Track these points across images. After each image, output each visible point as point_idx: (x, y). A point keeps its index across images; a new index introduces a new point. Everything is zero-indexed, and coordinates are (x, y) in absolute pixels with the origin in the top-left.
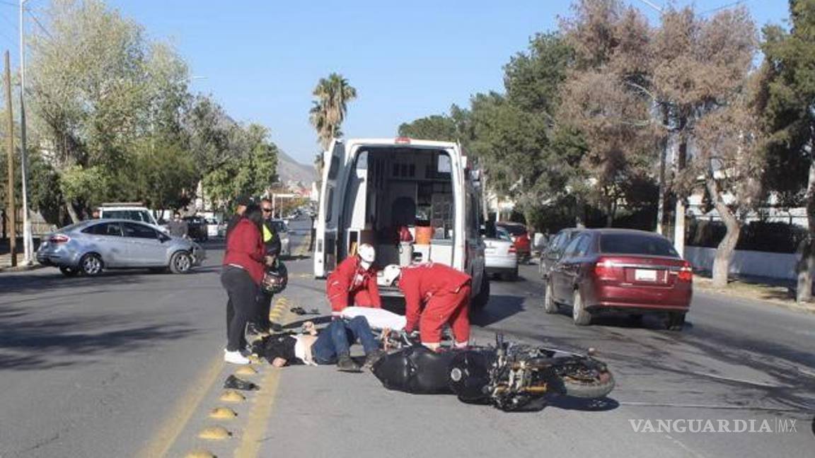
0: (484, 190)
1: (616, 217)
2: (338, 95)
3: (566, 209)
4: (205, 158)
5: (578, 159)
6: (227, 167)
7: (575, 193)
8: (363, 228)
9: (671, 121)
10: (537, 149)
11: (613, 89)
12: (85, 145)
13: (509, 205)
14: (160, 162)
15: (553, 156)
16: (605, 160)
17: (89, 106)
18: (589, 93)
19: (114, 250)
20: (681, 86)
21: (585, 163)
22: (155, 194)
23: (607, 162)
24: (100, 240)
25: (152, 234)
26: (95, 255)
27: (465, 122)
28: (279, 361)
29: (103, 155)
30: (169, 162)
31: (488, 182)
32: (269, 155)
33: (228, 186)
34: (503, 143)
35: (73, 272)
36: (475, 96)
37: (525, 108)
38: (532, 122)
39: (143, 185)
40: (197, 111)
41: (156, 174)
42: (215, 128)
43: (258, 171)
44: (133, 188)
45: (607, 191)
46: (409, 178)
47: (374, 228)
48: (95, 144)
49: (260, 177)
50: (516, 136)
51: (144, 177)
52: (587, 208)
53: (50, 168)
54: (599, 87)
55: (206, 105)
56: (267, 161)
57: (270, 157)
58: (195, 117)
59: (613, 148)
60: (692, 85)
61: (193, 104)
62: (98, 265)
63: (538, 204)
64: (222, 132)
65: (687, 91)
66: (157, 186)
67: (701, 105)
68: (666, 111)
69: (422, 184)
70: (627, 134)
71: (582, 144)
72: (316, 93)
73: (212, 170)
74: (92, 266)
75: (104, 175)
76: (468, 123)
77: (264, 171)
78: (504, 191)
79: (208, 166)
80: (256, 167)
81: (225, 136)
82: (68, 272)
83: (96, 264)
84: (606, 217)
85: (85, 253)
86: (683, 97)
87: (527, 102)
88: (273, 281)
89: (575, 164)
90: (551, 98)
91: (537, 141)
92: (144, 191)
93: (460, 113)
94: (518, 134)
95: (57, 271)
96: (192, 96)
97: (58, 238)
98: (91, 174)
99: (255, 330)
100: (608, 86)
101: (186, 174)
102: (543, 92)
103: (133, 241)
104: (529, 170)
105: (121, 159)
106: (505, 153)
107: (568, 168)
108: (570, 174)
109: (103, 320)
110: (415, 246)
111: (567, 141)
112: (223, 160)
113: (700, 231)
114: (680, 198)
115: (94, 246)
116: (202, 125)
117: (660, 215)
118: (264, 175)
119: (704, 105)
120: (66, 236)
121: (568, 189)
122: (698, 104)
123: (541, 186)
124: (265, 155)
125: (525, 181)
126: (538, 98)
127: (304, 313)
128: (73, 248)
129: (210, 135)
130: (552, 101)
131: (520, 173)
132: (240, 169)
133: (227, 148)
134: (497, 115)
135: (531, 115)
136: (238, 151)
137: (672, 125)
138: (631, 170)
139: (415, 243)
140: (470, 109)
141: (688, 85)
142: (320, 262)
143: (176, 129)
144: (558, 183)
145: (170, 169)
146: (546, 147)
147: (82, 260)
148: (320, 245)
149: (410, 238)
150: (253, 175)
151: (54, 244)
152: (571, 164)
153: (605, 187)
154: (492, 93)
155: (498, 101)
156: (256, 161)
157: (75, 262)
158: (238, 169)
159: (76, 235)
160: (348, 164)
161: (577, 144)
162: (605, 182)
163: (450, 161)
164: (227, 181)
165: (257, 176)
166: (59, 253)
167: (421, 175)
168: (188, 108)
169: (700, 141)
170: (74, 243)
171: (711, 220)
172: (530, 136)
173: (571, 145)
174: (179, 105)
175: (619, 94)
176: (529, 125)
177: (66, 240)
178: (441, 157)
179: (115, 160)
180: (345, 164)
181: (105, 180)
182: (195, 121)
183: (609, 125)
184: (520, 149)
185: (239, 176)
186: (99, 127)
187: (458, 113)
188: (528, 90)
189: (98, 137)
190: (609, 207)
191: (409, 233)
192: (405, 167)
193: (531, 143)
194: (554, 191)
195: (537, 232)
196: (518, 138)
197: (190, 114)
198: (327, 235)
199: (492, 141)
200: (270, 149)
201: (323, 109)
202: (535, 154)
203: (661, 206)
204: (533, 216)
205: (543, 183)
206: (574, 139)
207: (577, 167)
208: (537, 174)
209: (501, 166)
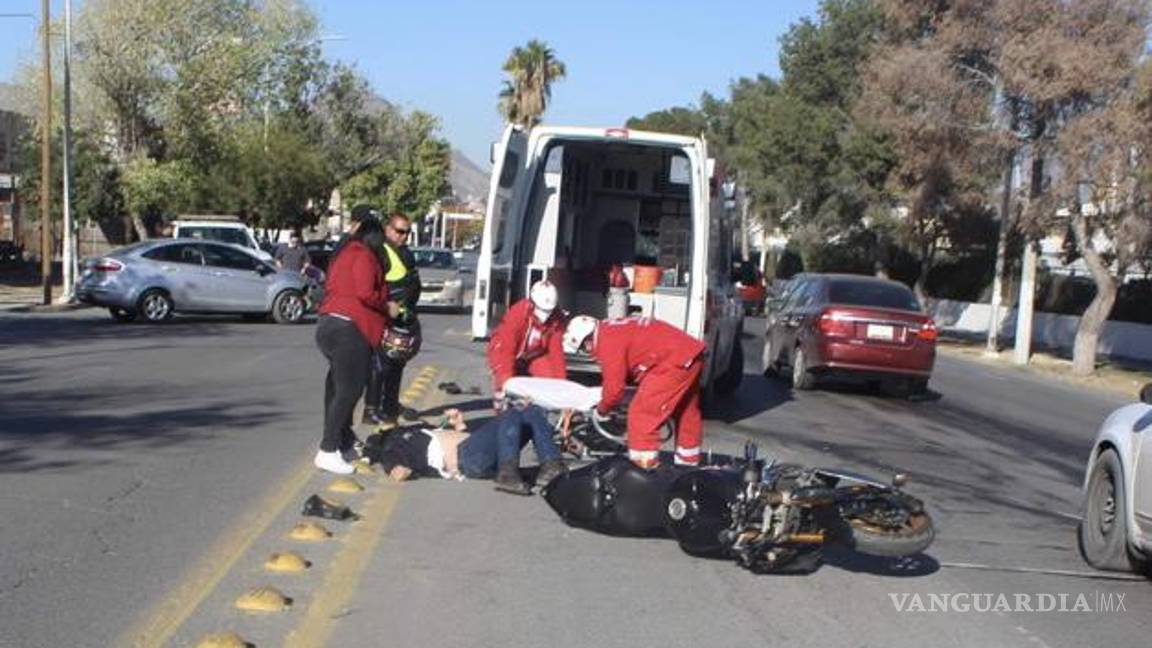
0: (744, 218)
1: (933, 265)
2: (538, 72)
3: (861, 249)
4: (343, 156)
5: (882, 178)
6: (376, 171)
7: (876, 227)
8: (551, 265)
9: (1023, 126)
10: (823, 160)
11: (939, 72)
12: (161, 129)
13: (780, 241)
14: (275, 159)
15: (847, 172)
16: (921, 180)
17: (170, 72)
18: (904, 78)
19: (191, 286)
20: (1040, 72)
21: (893, 185)
22: (267, 206)
23: (924, 184)
24: (169, 270)
25: (248, 263)
26: (162, 292)
27: (721, 118)
28: (400, 472)
29: (188, 145)
30: (289, 159)
31: (751, 207)
32: (438, 156)
33: (377, 197)
34: (774, 150)
35: (128, 316)
36: (737, 80)
37: (807, 100)
38: (817, 119)
39: (249, 193)
40: (334, 88)
41: (268, 177)
42: (359, 114)
43: (421, 178)
44: (234, 196)
45: (923, 226)
46: (625, 190)
47: (570, 265)
48: (177, 128)
49: (424, 188)
50: (794, 140)
51: (251, 179)
52: (893, 250)
53: (106, 161)
54: (918, 71)
55: (347, 79)
56: (435, 164)
57: (440, 160)
58: (331, 96)
59: (934, 164)
60: (1056, 72)
61: (328, 77)
62: (165, 307)
63: (822, 242)
64: (370, 119)
65: (1048, 82)
66: (269, 194)
67: (1068, 103)
68: (1016, 111)
69: (646, 202)
70: (956, 142)
71: (888, 156)
72: (508, 68)
73: (353, 174)
74: (157, 309)
75: (188, 174)
76: (725, 120)
77: (431, 179)
78: (773, 220)
79: (348, 169)
80: (418, 173)
81: (373, 126)
82: (123, 316)
83: (162, 305)
84: (919, 264)
85: (146, 287)
86: (1042, 89)
87: (812, 91)
88: (398, 341)
89: (877, 185)
90: (848, 85)
91: (824, 148)
92: (251, 200)
93: (714, 106)
94: (797, 137)
95: (104, 313)
96: (328, 67)
97: (108, 264)
98: (169, 172)
99: (375, 418)
100: (933, 70)
101: (313, 179)
102: (835, 78)
103: (219, 274)
104: (810, 191)
105: (215, 152)
106: (776, 165)
107: (867, 190)
108: (870, 199)
109: (146, 392)
110: (632, 295)
111: (868, 151)
112: (369, 161)
113: (1055, 292)
114: (1032, 239)
115: (159, 277)
116: (340, 108)
117: (1000, 265)
118: (431, 185)
119: (1072, 105)
120: (120, 263)
121: (866, 221)
122: (1064, 102)
123: (828, 215)
124: (432, 155)
125: (803, 208)
126: (827, 86)
127: (458, 392)
128: (129, 280)
129: (353, 122)
130: (848, 91)
131: (798, 195)
132: (395, 174)
133: (375, 143)
134: (768, 107)
135: (816, 111)
136: (391, 149)
137: (1024, 132)
138: (960, 196)
139: (632, 291)
140: (728, 99)
141: (1050, 72)
142: (482, 314)
143: (302, 112)
144: (852, 212)
145: (290, 169)
146: (836, 158)
147: (142, 298)
148: (483, 289)
149: (624, 283)
150: (414, 184)
151: (101, 273)
152: (872, 184)
153: (920, 221)
154: (762, 78)
155: (770, 88)
156: (419, 163)
157: (132, 300)
158: (392, 176)
159: (133, 261)
160: (532, 165)
161: (881, 155)
162: (920, 212)
163: (689, 166)
164: (376, 191)
165: (419, 187)
166: (107, 286)
167: (645, 188)
168: (322, 82)
169: (1065, 158)
170: (130, 272)
171: (1073, 274)
172: (814, 142)
173: (872, 156)
174: (308, 78)
175: (947, 81)
176: (813, 125)
177: (120, 267)
178: (676, 161)
179: (206, 152)
180: (528, 165)
181: (189, 182)
182: (331, 103)
183: (931, 127)
184: (799, 159)
185: (394, 186)
186: (183, 104)
187: (711, 105)
188: (815, 74)
189: (182, 118)
190: (925, 249)
191: (624, 275)
192: (621, 172)
193: (814, 152)
194: (845, 223)
196: (796, 144)
197: (324, 90)
198: (494, 273)
199: (759, 147)
200: (440, 147)
201: (516, 92)
202: (821, 168)
203: (1001, 251)
204: (813, 258)
205: (830, 210)
206: (879, 148)
207: (880, 190)
208: (822, 197)
209: (770, 183)
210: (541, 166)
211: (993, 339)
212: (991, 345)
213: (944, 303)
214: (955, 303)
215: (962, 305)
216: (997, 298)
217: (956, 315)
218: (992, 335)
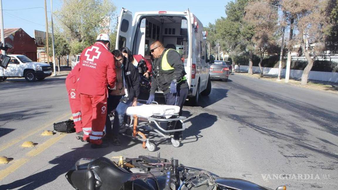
0: (219, 51)
1: (263, 59)
3: (246, 56)
5: (251, 38)
7: (249, 50)
10: (236, 35)
11: (266, 8)
13: (227, 56)
15: (242, 37)
16: (260, 38)
18: (257, 9)
20: (294, 5)
21: (253, 40)
23: (261, 39)
27: (213, 28)
29: (87, 38)
34: (225, 33)
36: (217, 20)
37: (232, 21)
45: (261, 49)
46: (172, 35)
50: (229, 30)
52: (253, 56)
54: (260, 8)
59: (263, 34)
60: (298, 5)
63: (236, 55)
65: (296, 8)
68: (286, 17)
69: (179, 38)
71: (252, 33)
78: (226, 50)
84: (260, 59)
86: (294, 10)
87: (233, 18)
91: (236, 32)
100: (264, 7)
102: (239, 15)
104: (233, 44)
106: (225, 36)
107: (247, 41)
108: (248, 44)
111: (247, 32)
113: (293, 64)
114: (289, 51)
117: (281, 58)
119: (302, 14)
121: (247, 50)
122: (300, 13)
125: (232, 47)
126: (237, 17)
130: (242, 18)
131: (231, 44)
134: (223, 23)
135: (234, 23)
137: (288, 22)
138: (270, 41)
140: (215, 24)
141: (296, 5)
144: (243, 48)
146: (239, 34)
152: (248, 40)
153: (260, 48)
154: (222, 18)
155: (224, 19)
161: (250, 33)
162: (260, 46)
163: (187, 23)
171: (298, 60)
172: (234, 30)
173: (248, 33)
175: (268, 9)
176: (234, 26)
178: (183, 21)
184: (231, 35)
187: (211, 26)
188: (234, 14)
189: (85, 32)
190: (262, 55)
193: (234, 33)
194: (242, 50)
195: (236, 64)
199: (221, 32)
202: (236, 37)
203: (281, 54)
204: (234, 59)
205: (238, 48)
206: (250, 31)
207: (250, 41)
208: (236, 45)
209: (224, 42)
210: (139, 25)
211: (279, 76)
212: (279, 78)
213: (266, 68)
214: (268, 68)
215: (270, 68)
216: (280, 66)
217: (268, 71)
218: (279, 75)
